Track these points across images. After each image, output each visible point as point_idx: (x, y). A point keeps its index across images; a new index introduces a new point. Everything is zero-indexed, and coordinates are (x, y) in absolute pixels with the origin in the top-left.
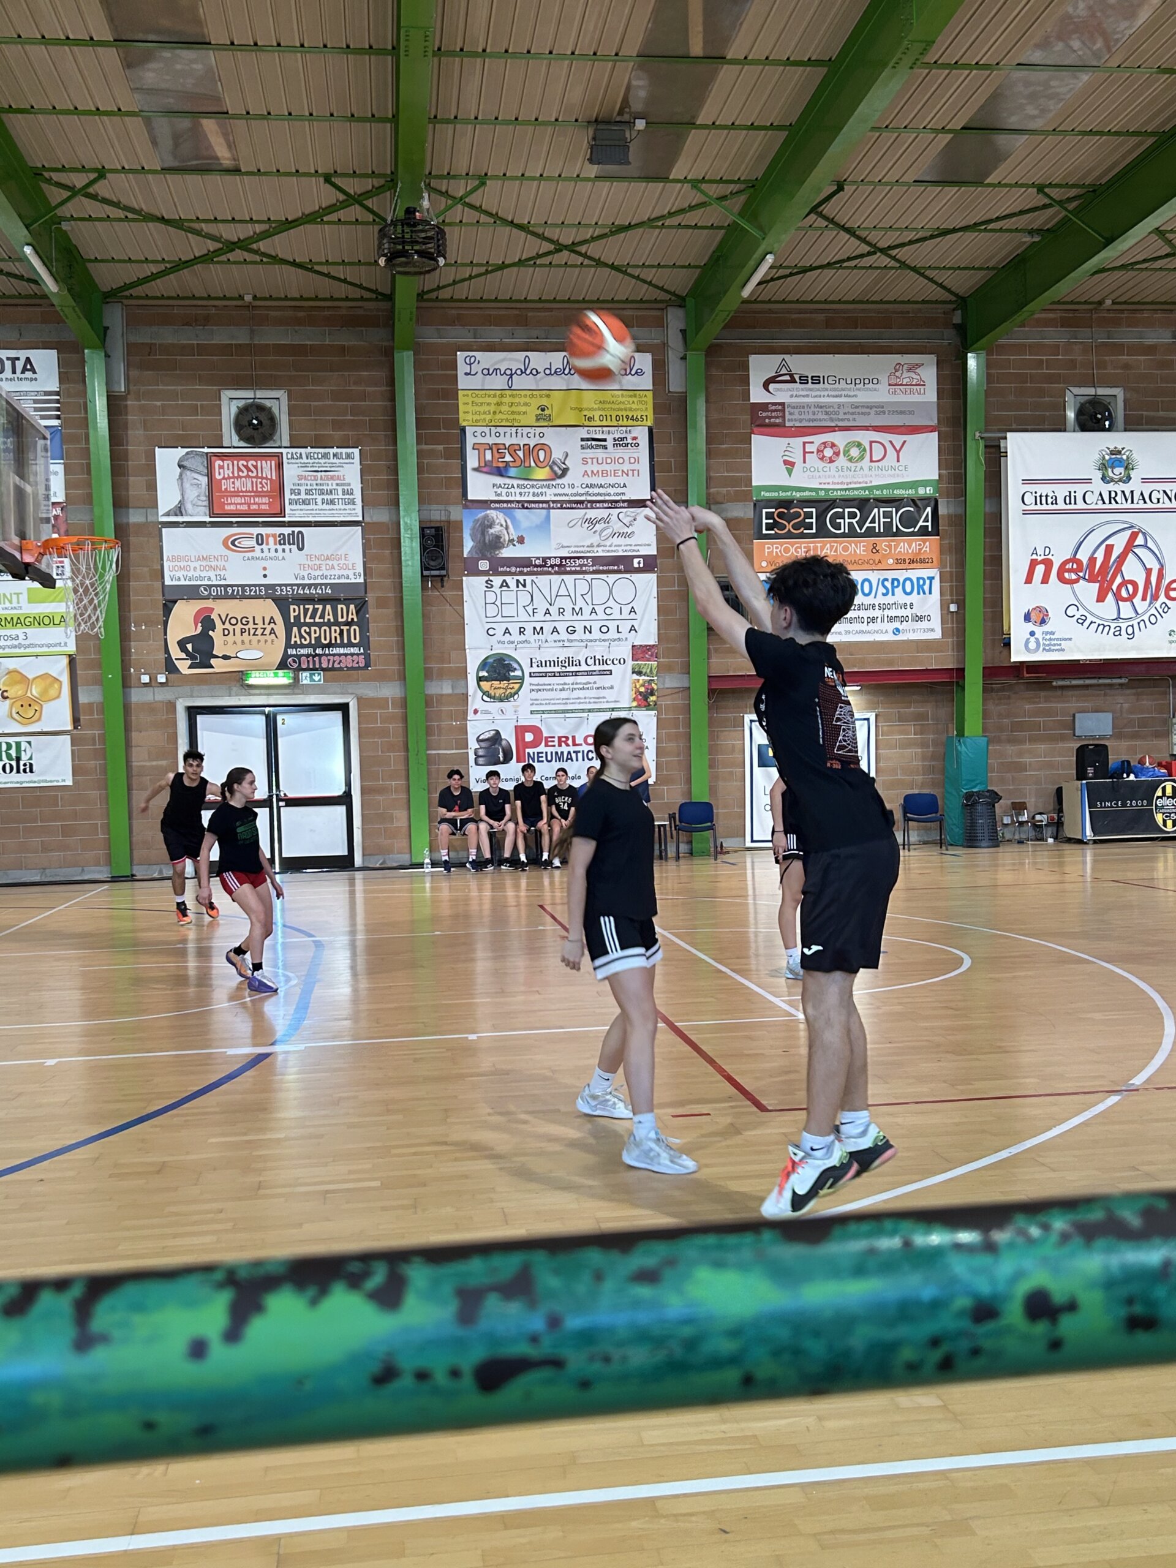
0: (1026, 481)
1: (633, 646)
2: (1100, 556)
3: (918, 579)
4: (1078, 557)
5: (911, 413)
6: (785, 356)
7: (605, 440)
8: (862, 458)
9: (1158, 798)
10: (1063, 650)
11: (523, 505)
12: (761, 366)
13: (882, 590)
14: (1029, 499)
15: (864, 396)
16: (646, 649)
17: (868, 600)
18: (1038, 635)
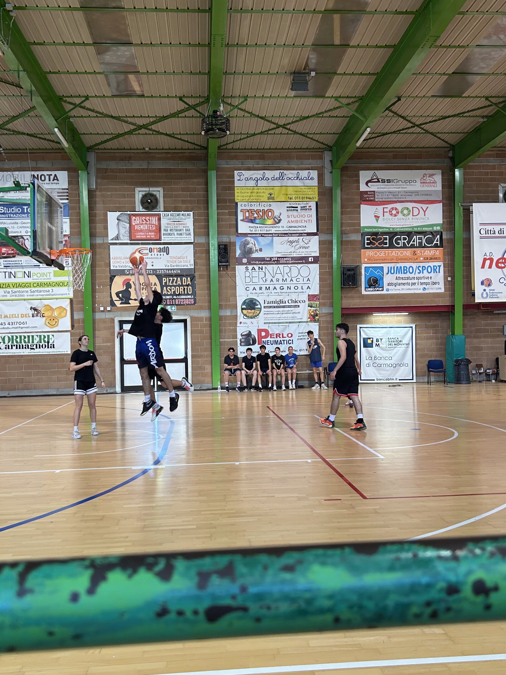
0: (481, 224)
1: (309, 295)
3: (434, 266)
4: (504, 257)
5: (431, 195)
6: (376, 171)
7: (297, 207)
8: (409, 214)
10: (498, 297)
11: (262, 235)
12: (364, 176)
13: (418, 271)
14: (483, 232)
15: (410, 188)
16: (314, 296)
17: (411, 276)
18: (487, 291)
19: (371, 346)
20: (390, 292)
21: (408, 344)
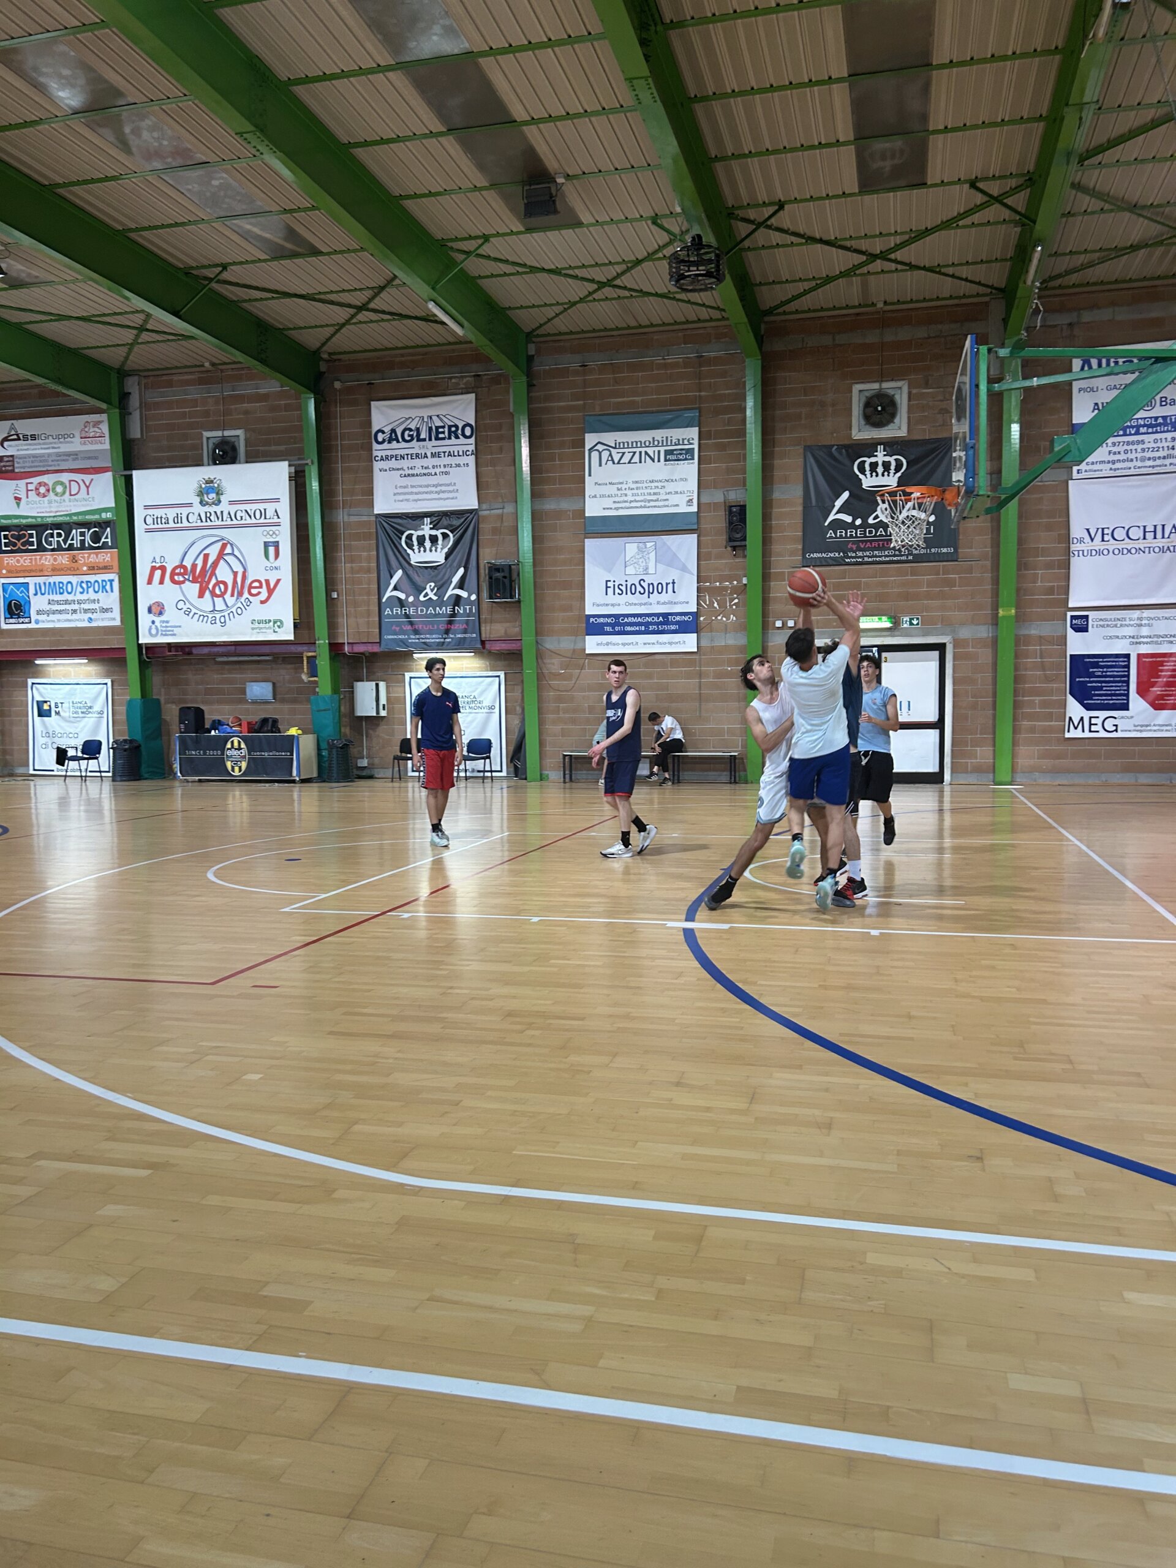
2: (200, 563)
3: (104, 581)
4: (184, 563)
5: (96, 458)
6: (15, 422)
8: (64, 493)
9: (228, 749)
10: (174, 635)
13: (80, 589)
14: (149, 520)
15: (65, 448)
17: (70, 597)
18: (157, 623)
19: (48, 713)
20: (40, 625)
21: (101, 713)
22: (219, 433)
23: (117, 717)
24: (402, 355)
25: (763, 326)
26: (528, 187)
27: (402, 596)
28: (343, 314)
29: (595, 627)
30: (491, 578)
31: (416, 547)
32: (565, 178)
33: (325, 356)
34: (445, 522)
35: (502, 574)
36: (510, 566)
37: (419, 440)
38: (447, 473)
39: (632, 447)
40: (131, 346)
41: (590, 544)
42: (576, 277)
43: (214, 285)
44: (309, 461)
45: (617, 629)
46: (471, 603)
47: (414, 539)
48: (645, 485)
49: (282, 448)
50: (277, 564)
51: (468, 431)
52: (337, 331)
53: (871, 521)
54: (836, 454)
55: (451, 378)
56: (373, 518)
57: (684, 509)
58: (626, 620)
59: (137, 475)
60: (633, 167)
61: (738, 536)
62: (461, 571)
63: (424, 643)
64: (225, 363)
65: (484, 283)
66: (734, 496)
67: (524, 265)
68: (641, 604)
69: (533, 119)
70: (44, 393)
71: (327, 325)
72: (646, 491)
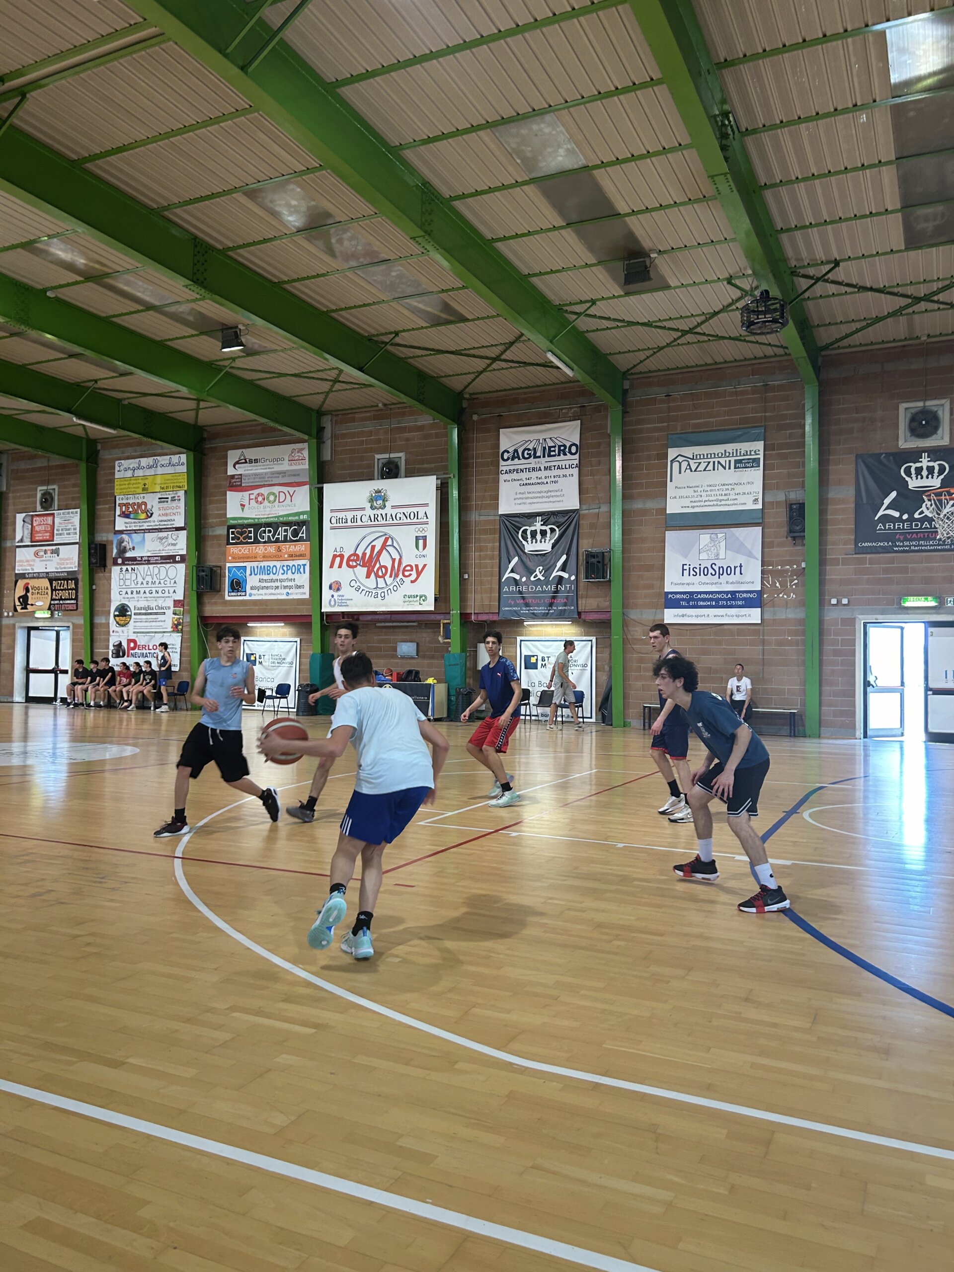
0: (332, 511)
1: (174, 600)
2: (368, 552)
3: (299, 565)
4: (357, 552)
5: (298, 475)
6: (244, 450)
7: (168, 498)
8: (275, 501)
10: (348, 606)
12: (233, 456)
13: (282, 571)
14: (334, 521)
15: (277, 468)
16: (179, 601)
17: (275, 577)
18: (336, 597)
19: (254, 663)
20: (253, 598)
21: (291, 663)
22: (387, 456)
23: (302, 667)
24: (525, 394)
25: (820, 359)
26: (628, 262)
27: (517, 577)
28: (481, 364)
29: (673, 601)
30: (587, 563)
31: (529, 540)
32: (657, 253)
33: (467, 396)
34: (552, 519)
35: (597, 560)
36: (603, 553)
37: (535, 457)
38: (556, 482)
39: (707, 458)
40: (327, 393)
41: (670, 535)
42: (664, 328)
43: (389, 347)
44: (451, 475)
45: (691, 603)
46: (571, 582)
47: (528, 533)
48: (718, 487)
49: (432, 466)
50: (424, 553)
51: (574, 449)
52: (477, 377)
53: (916, 516)
54: (885, 461)
55: (562, 409)
56: (498, 518)
57: (750, 506)
58: (699, 596)
59: (326, 487)
60: (712, 241)
61: (798, 528)
62: (564, 557)
63: (533, 613)
64: (393, 404)
65: (591, 336)
66: (794, 495)
67: (623, 321)
68: (712, 584)
69: (633, 211)
70: (266, 429)
71: (469, 373)
72: (718, 493)
